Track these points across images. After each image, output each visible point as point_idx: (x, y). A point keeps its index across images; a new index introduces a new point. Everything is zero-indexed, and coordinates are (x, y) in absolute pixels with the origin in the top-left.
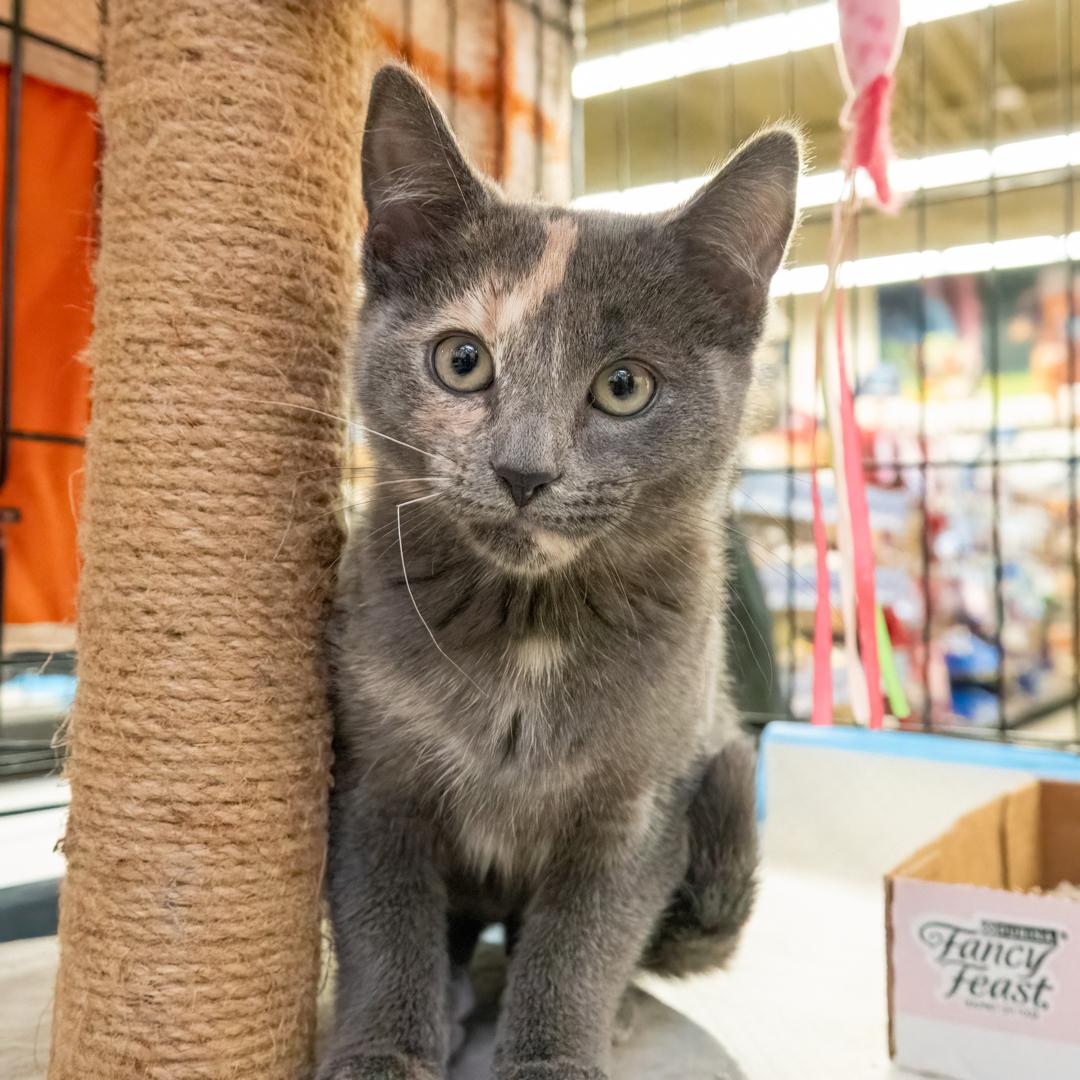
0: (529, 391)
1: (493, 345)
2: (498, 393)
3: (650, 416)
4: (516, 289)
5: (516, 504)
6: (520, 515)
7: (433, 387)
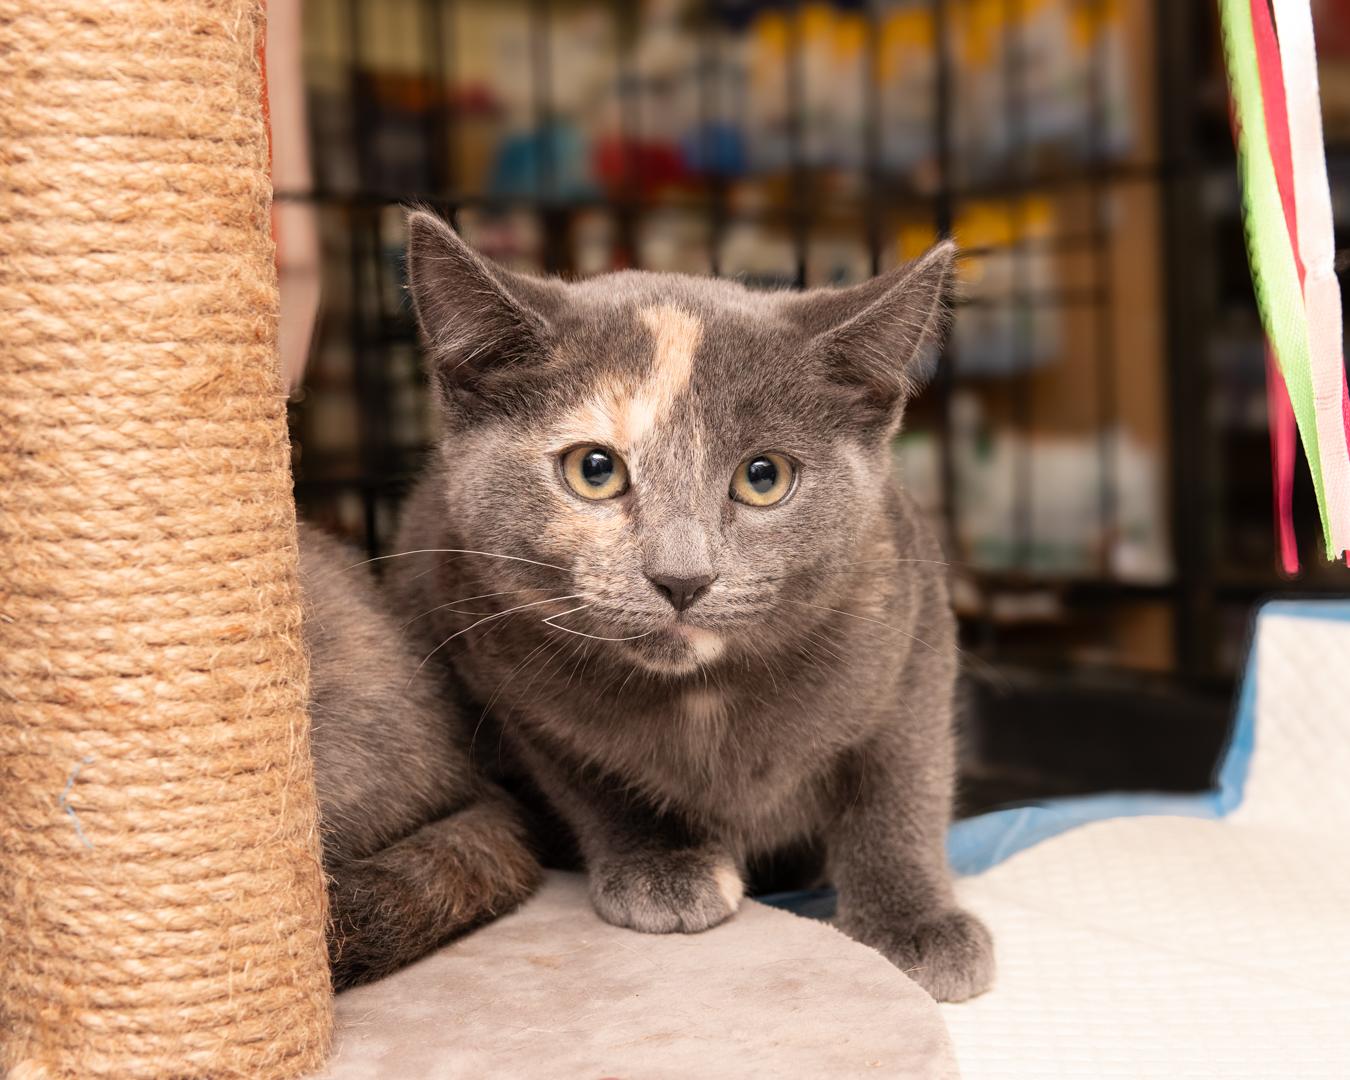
0: (673, 497)
1: (626, 453)
2: (637, 500)
3: (793, 504)
4: (639, 393)
5: (676, 608)
6: (680, 619)
7: (566, 497)
